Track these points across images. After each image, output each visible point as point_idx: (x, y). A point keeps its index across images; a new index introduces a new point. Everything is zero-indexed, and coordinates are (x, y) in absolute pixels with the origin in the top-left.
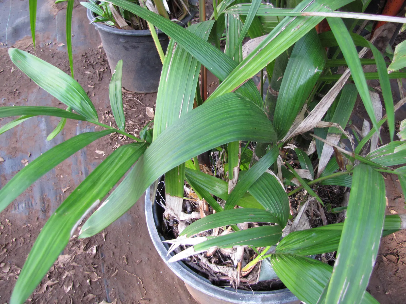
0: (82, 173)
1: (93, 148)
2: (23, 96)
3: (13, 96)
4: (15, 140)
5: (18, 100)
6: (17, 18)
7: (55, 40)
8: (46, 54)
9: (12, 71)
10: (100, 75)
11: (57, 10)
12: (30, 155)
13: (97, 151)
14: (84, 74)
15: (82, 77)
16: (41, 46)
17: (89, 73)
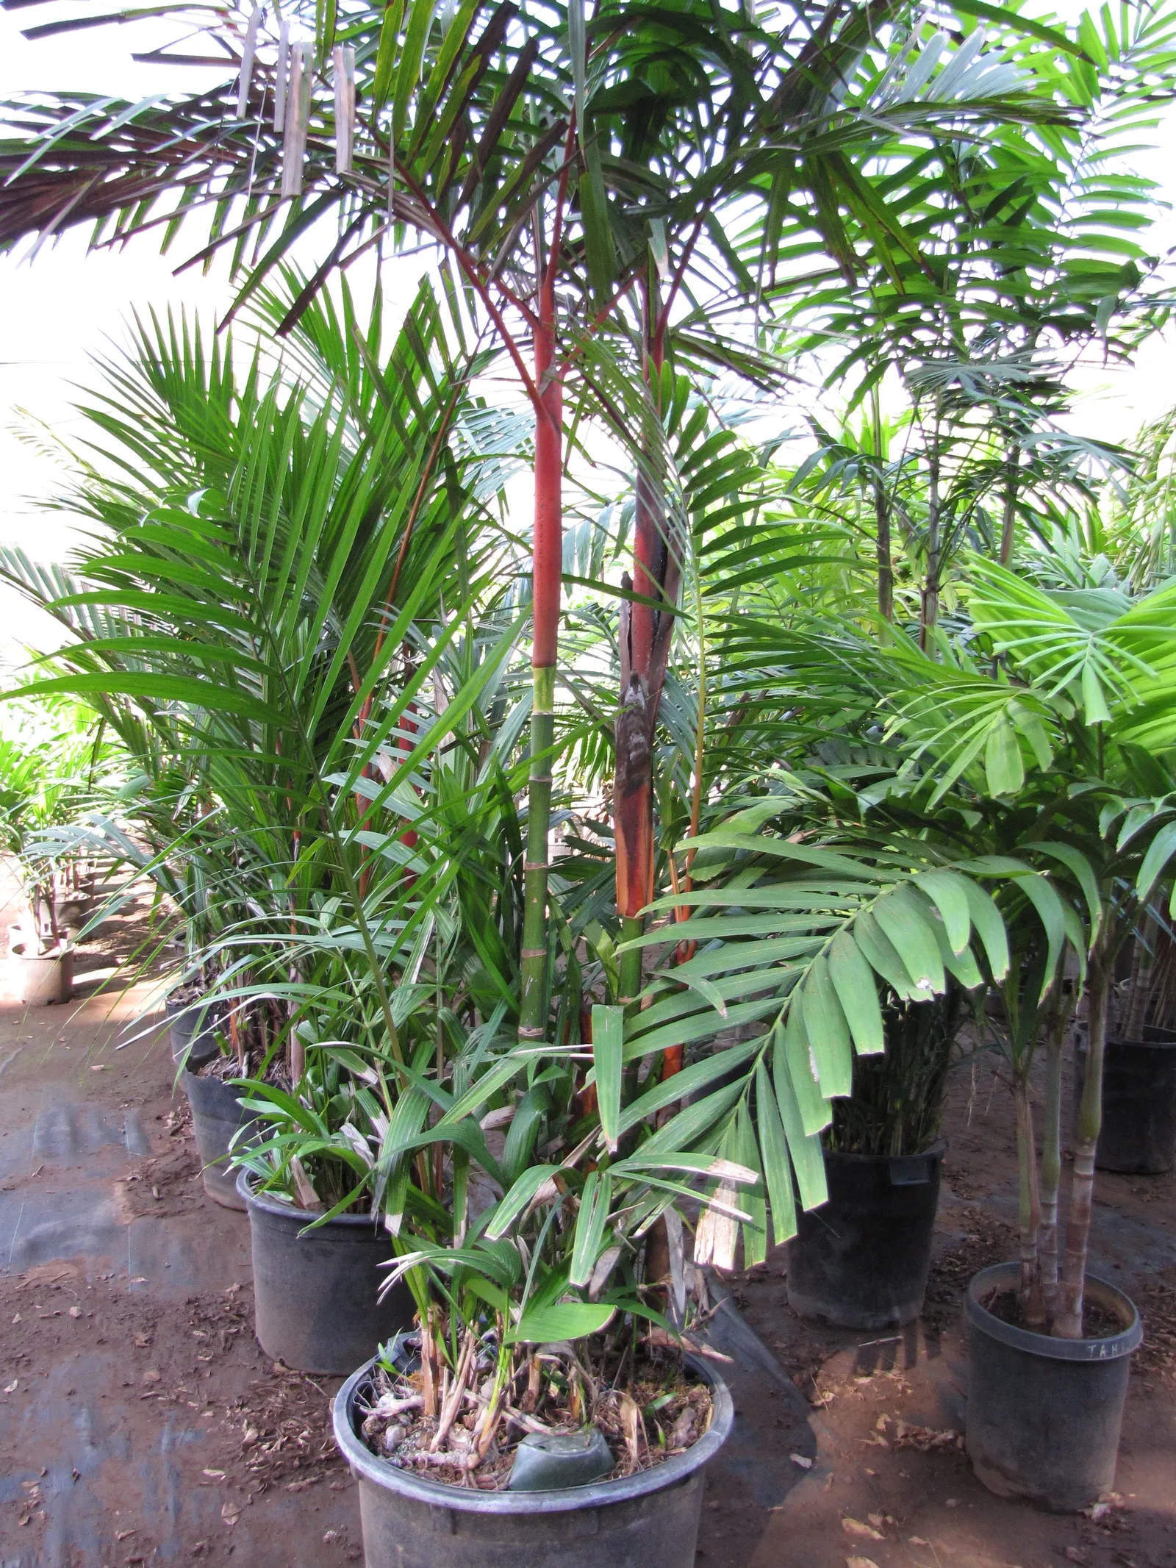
0: (167, 1509)
1: (199, 1467)
2: (37, 1367)
3: (13, 1365)
4: (10, 1444)
5: (25, 1374)
6: (38, 1223)
7: (122, 1270)
8: (100, 1295)
9: (14, 1321)
10: (227, 1340)
11: (132, 1216)
12: (46, 1473)
13: (207, 1471)
14: (188, 1335)
15: (185, 1340)
16: (89, 1280)
17: (201, 1334)
